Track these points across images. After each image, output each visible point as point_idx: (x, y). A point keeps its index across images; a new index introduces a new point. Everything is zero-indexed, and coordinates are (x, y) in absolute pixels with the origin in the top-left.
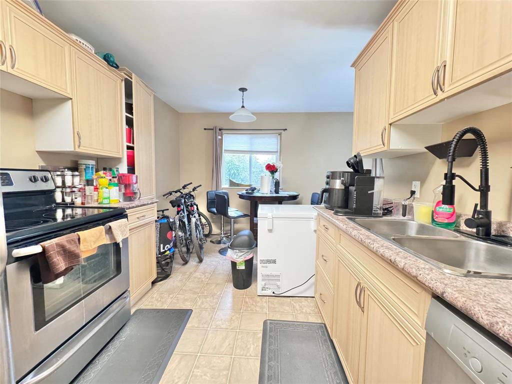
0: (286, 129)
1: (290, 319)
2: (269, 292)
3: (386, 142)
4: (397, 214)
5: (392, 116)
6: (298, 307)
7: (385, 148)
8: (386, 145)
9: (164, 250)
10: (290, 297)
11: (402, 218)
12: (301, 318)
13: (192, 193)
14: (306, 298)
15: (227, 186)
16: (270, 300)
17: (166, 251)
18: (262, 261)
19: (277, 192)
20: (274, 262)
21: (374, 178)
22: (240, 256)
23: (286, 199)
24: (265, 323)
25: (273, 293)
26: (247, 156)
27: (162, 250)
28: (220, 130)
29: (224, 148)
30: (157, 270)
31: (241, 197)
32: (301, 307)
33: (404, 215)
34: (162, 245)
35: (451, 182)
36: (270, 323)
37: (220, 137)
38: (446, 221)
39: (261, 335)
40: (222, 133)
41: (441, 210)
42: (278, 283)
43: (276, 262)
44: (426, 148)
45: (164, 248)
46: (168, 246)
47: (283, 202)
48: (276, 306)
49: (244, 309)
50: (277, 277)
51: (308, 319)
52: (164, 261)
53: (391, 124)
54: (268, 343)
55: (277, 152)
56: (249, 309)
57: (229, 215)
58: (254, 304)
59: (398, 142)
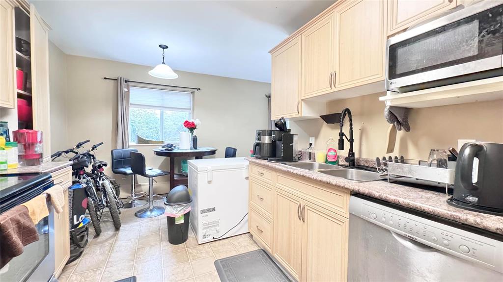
0: (200, 89)
1: (234, 254)
2: (210, 239)
3: (300, 111)
4: (305, 159)
5: (303, 94)
6: (237, 244)
7: (299, 115)
8: (300, 113)
9: (78, 222)
10: (227, 238)
11: (309, 161)
12: (242, 251)
13: (91, 153)
14: (240, 236)
15: (134, 143)
16: (211, 245)
17: (80, 223)
18: (203, 212)
19: (195, 147)
20: (214, 210)
21: (293, 135)
22: (180, 211)
23: (207, 153)
24: (216, 263)
25: (213, 238)
26: (158, 111)
27: (76, 223)
28: (126, 81)
29: (131, 102)
30: (71, 247)
31: (159, 154)
32: (239, 243)
33: (310, 159)
34: (75, 217)
35: (342, 138)
36: (221, 262)
37: (126, 90)
38: (333, 160)
39: (216, 273)
40: (128, 85)
41: (330, 154)
42: (218, 228)
43: (216, 210)
44: (320, 116)
45: (78, 220)
46: (82, 216)
47: (203, 157)
48: (219, 248)
49: (191, 258)
50: (215, 223)
51: (248, 250)
52: (78, 235)
53: (302, 100)
54: (225, 276)
55: (190, 109)
56: (196, 258)
57: (147, 173)
58: (198, 252)
59: (307, 112)
